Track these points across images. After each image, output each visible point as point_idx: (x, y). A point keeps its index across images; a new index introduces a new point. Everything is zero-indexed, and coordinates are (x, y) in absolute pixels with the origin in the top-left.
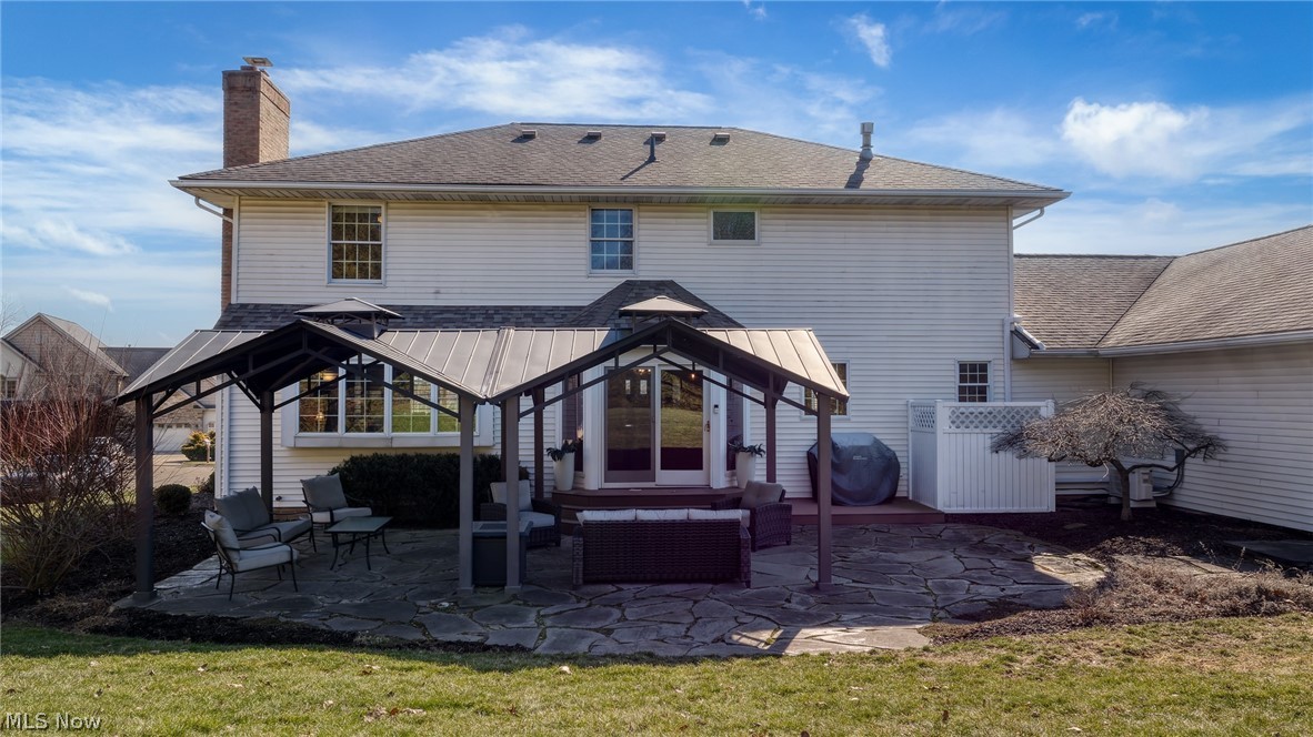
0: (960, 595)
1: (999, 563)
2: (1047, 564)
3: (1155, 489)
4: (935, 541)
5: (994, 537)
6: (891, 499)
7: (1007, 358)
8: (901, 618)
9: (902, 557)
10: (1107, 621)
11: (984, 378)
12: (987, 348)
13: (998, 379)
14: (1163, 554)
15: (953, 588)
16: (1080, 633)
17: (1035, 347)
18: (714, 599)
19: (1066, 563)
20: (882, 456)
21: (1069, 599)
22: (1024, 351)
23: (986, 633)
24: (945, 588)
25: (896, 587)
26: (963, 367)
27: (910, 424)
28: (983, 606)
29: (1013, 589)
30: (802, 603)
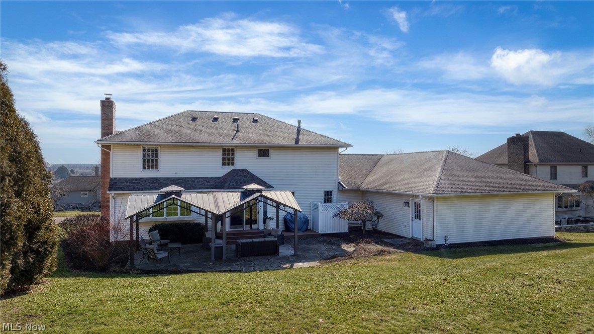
0: (325, 255)
1: (334, 247)
2: (345, 247)
3: (372, 225)
4: (319, 242)
5: (333, 240)
6: (307, 230)
7: (337, 189)
8: (314, 260)
9: (311, 246)
10: (353, 258)
11: (331, 195)
12: (332, 187)
13: (335, 196)
14: (369, 243)
15: (324, 253)
16: (348, 261)
17: (344, 187)
18: (272, 259)
19: (349, 246)
20: (304, 218)
21: (346, 254)
22: (341, 188)
23: (330, 262)
24: (322, 253)
25: (311, 254)
26: (325, 192)
27: (312, 209)
28: (330, 257)
29: (336, 253)
30: (292, 258)
